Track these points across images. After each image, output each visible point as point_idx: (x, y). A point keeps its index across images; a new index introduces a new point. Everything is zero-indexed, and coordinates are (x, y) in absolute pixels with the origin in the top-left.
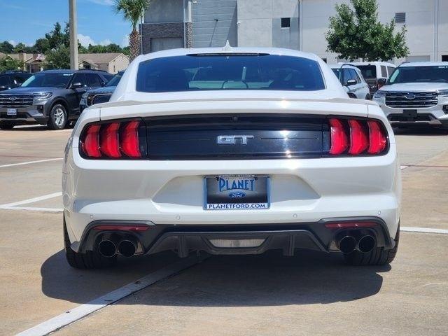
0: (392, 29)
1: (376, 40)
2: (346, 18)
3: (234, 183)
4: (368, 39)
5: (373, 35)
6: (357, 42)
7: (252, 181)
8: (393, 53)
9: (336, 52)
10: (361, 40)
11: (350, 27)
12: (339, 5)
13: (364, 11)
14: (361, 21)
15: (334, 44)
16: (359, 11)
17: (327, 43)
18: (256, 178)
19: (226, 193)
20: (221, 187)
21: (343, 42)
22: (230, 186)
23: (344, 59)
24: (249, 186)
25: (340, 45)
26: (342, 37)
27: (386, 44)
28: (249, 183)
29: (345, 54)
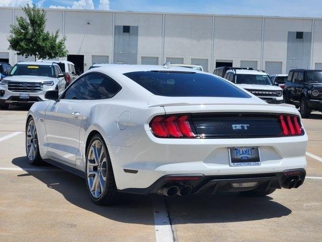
0: (56, 37)
1: (46, 44)
2: (24, 27)
3: (243, 151)
4: (41, 43)
5: (44, 40)
6: (32, 45)
7: (251, 150)
8: (57, 53)
9: (16, 50)
10: (35, 43)
11: (26, 33)
12: (19, 17)
13: (36, 23)
14: (34, 30)
15: (15, 44)
16: (33, 22)
17: (9, 44)
18: (253, 148)
19: (240, 157)
20: (237, 153)
21: (22, 44)
22: (241, 153)
23: (21, 55)
24: (250, 153)
25: (20, 46)
26: (21, 40)
27: (53, 47)
28: (250, 151)
29: (22, 52)
